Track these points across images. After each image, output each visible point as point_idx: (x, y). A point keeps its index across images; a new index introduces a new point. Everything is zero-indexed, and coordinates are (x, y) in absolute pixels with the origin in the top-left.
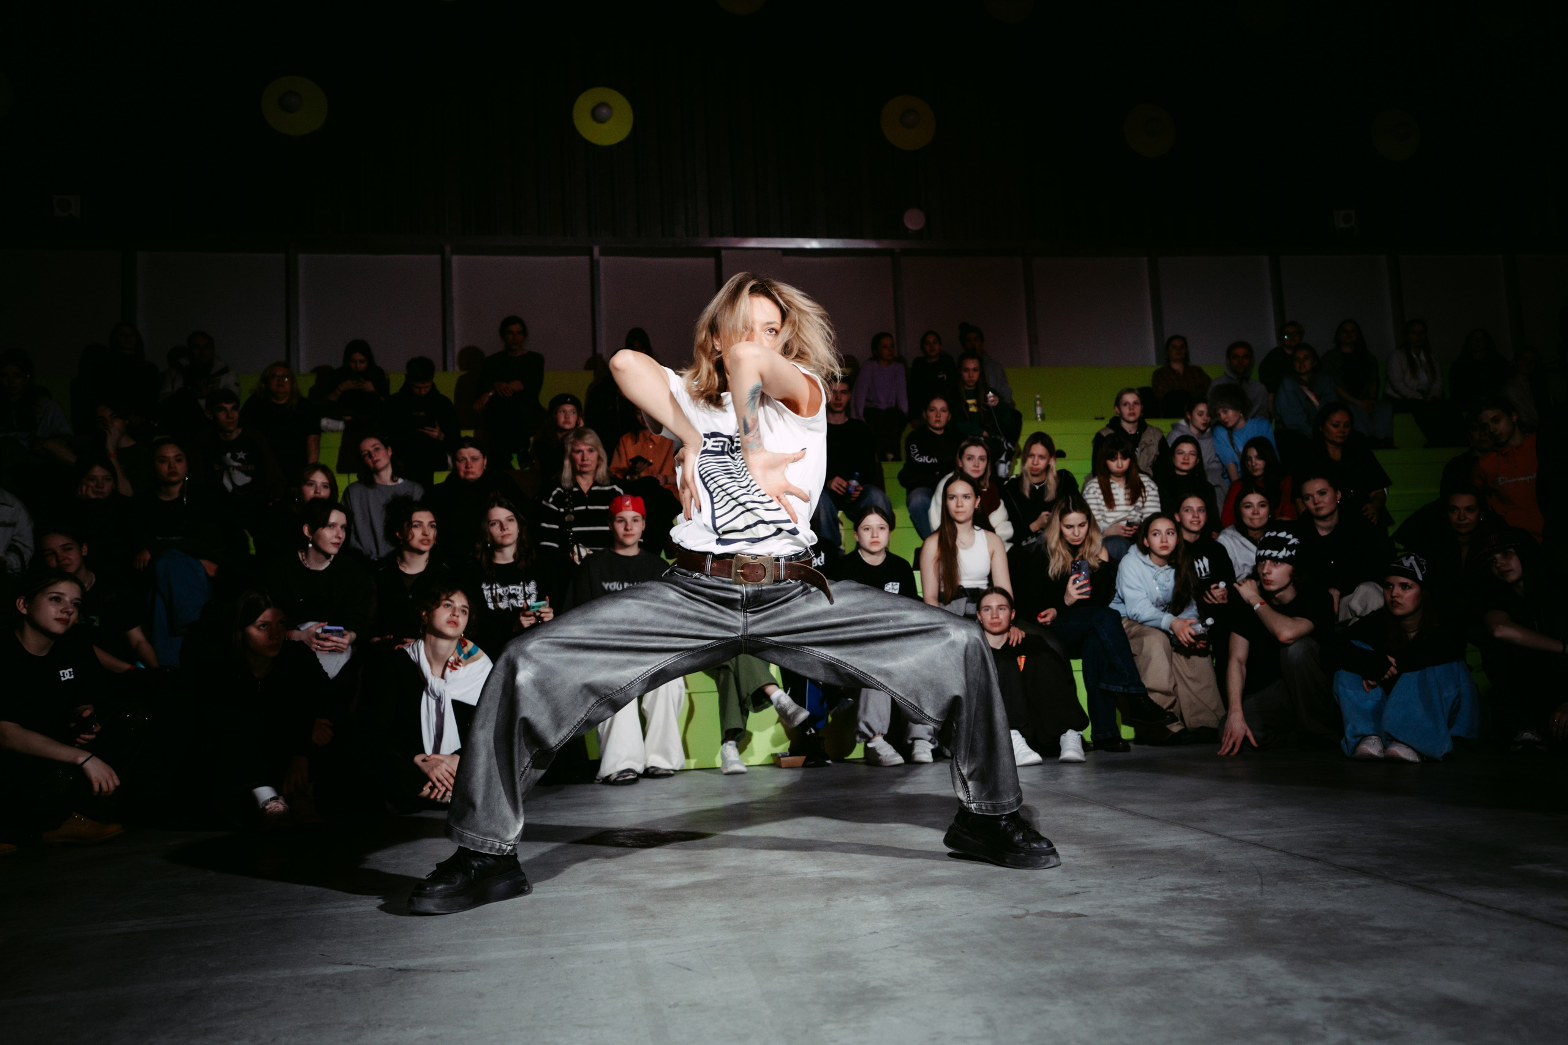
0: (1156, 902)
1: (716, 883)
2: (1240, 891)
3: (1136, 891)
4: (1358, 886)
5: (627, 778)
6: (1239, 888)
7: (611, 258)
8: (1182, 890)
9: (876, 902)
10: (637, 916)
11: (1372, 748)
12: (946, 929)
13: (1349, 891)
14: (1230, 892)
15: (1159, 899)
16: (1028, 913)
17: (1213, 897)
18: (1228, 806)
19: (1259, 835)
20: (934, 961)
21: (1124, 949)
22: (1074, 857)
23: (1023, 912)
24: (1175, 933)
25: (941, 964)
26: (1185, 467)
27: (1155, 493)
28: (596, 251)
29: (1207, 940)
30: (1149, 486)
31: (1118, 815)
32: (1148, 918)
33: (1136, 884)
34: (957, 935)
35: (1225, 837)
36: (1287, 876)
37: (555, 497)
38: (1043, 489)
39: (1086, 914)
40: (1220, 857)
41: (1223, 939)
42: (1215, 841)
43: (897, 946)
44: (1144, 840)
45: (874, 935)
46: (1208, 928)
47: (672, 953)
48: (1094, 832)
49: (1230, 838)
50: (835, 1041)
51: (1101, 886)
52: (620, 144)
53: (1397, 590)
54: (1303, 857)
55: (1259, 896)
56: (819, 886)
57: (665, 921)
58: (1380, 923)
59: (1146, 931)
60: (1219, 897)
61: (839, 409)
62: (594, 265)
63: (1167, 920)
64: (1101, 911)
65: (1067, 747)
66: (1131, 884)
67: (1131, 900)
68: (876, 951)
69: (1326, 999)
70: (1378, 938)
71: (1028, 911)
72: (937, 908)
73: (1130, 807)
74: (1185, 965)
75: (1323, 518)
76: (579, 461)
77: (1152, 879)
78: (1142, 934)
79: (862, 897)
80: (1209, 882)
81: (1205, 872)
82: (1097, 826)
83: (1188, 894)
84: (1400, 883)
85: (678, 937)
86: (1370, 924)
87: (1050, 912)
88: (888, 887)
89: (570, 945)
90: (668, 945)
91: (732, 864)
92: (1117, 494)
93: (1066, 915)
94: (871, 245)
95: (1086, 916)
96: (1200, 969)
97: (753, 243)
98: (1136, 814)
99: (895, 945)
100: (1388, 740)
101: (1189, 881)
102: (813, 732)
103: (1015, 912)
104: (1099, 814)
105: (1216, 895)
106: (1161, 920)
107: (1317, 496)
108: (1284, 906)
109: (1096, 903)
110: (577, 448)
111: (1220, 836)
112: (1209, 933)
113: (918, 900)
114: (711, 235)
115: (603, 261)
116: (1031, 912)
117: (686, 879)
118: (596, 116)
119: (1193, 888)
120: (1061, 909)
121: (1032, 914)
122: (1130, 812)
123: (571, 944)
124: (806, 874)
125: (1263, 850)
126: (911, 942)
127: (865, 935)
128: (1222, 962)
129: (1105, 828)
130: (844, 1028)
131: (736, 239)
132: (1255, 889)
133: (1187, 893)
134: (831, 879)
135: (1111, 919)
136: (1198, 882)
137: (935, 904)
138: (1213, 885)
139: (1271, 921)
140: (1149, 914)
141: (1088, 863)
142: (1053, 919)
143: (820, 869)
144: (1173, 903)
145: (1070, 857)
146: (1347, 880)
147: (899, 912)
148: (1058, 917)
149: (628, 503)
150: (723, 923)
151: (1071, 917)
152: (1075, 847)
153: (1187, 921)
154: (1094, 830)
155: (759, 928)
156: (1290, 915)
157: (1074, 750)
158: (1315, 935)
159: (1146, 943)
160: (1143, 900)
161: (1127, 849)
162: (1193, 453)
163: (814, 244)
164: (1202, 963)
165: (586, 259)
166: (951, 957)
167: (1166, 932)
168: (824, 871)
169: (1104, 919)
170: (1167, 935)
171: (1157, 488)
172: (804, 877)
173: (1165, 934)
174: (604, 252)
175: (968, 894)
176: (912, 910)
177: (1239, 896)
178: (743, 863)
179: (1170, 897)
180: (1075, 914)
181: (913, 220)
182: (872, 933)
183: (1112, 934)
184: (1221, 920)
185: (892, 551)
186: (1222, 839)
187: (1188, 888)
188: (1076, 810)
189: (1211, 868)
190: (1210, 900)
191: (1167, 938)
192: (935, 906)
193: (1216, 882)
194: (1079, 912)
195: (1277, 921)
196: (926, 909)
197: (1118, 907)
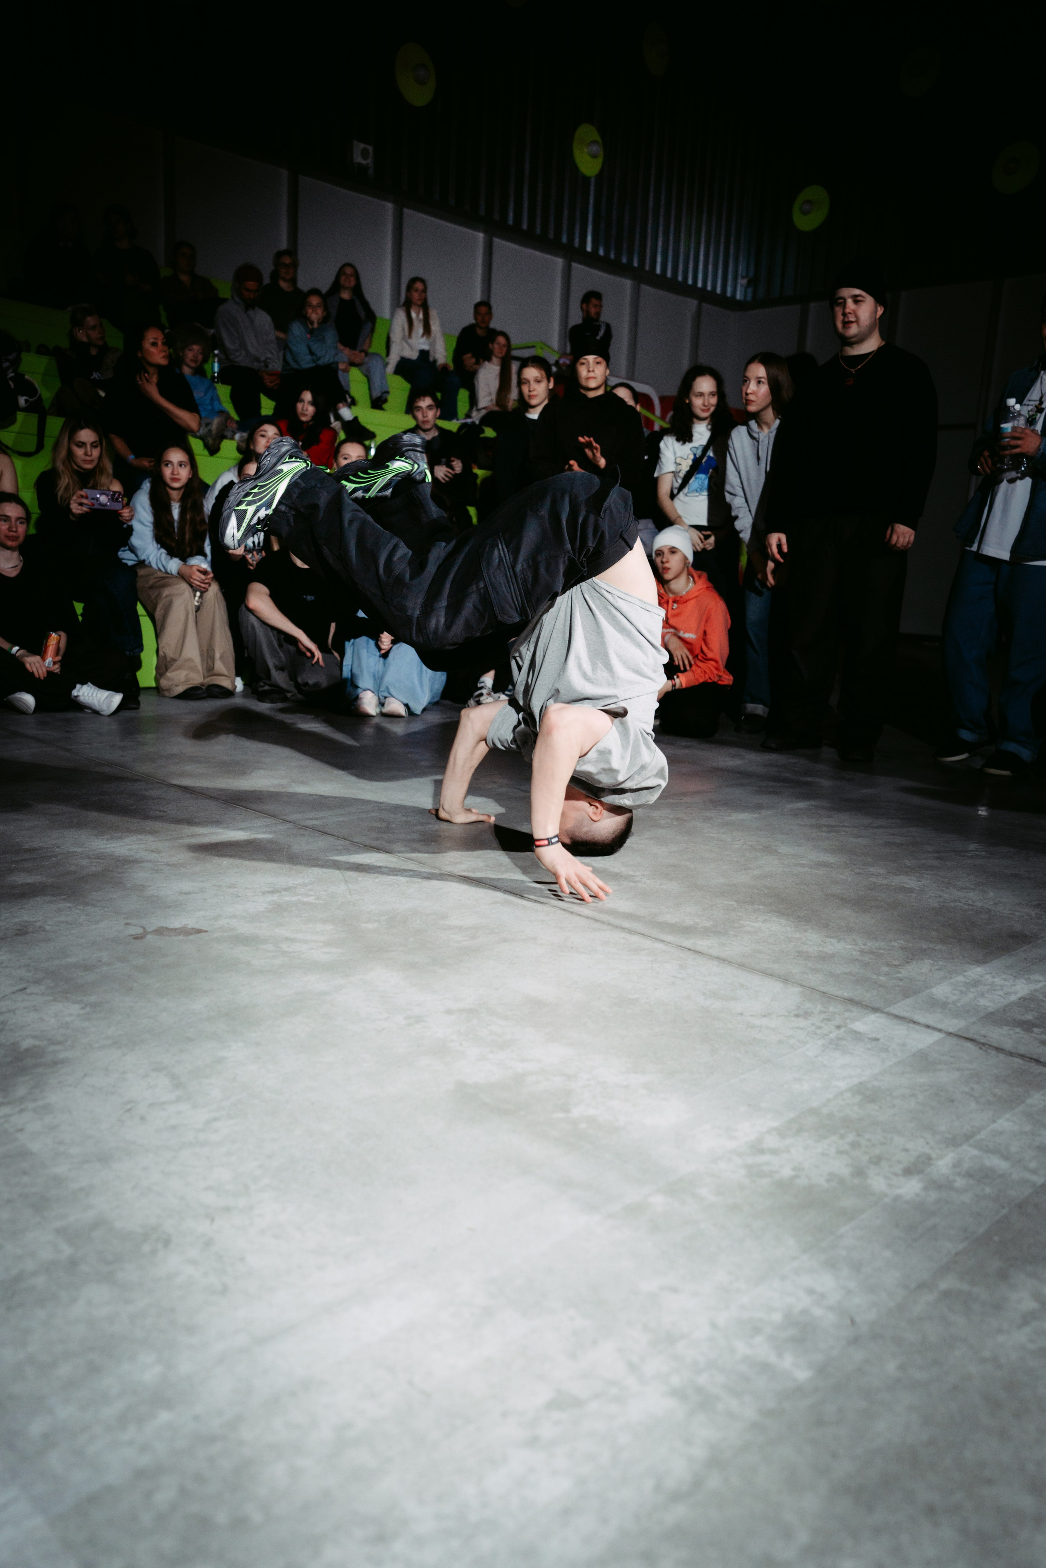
0: (264, 908)
2: (331, 890)
3: (239, 897)
6: (328, 887)
8: (280, 892)
12: (70, 960)
14: (323, 893)
15: (265, 905)
16: (145, 932)
17: (311, 899)
19: (317, 819)
20: (77, 1006)
22: (158, 851)
23: (140, 931)
24: (297, 947)
29: (329, 953)
33: (235, 888)
35: (290, 822)
39: (205, 929)
40: (296, 848)
41: (340, 949)
42: (282, 827)
43: (25, 989)
44: (216, 827)
46: (322, 938)
49: (295, 824)
50: (21, 1130)
51: (202, 890)
54: (367, 846)
55: (349, 896)
58: (455, 921)
59: (270, 947)
64: (217, 924)
66: (230, 887)
67: (240, 908)
69: (449, 1012)
70: (460, 937)
71: (144, 928)
72: (43, 931)
74: (322, 986)
80: (299, 881)
83: (287, 897)
87: (167, 928)
93: (186, 932)
95: (206, 931)
96: (337, 989)
99: (24, 986)
103: (133, 931)
105: (313, 898)
108: (374, 906)
111: (284, 821)
112: (326, 944)
113: (17, 920)
116: (150, 929)
119: (288, 889)
120: (177, 924)
121: (150, 932)
125: (329, 838)
126: (37, 982)
128: (353, 979)
130: (22, 1111)
132: (343, 887)
133: (285, 896)
135: (231, 933)
137: (38, 924)
138: (305, 885)
140: (264, 925)
142: (175, 938)
144: (278, 909)
145: (152, 851)
148: (179, 934)
151: (192, 934)
152: (150, 838)
153: (300, 931)
158: (412, 939)
164: (336, 982)
167: (288, 947)
169: (225, 934)
170: (290, 950)
173: (288, 949)
175: (69, 907)
176: (17, 935)
179: (272, 901)
180: (193, 929)
183: (240, 952)
184: (329, 927)
186: (289, 825)
187: (285, 890)
188: (131, 786)
190: (310, 904)
191: (292, 954)
192: (40, 927)
193: (306, 881)
194: (197, 926)
195: (376, 925)
196: (33, 932)
197: (230, 917)
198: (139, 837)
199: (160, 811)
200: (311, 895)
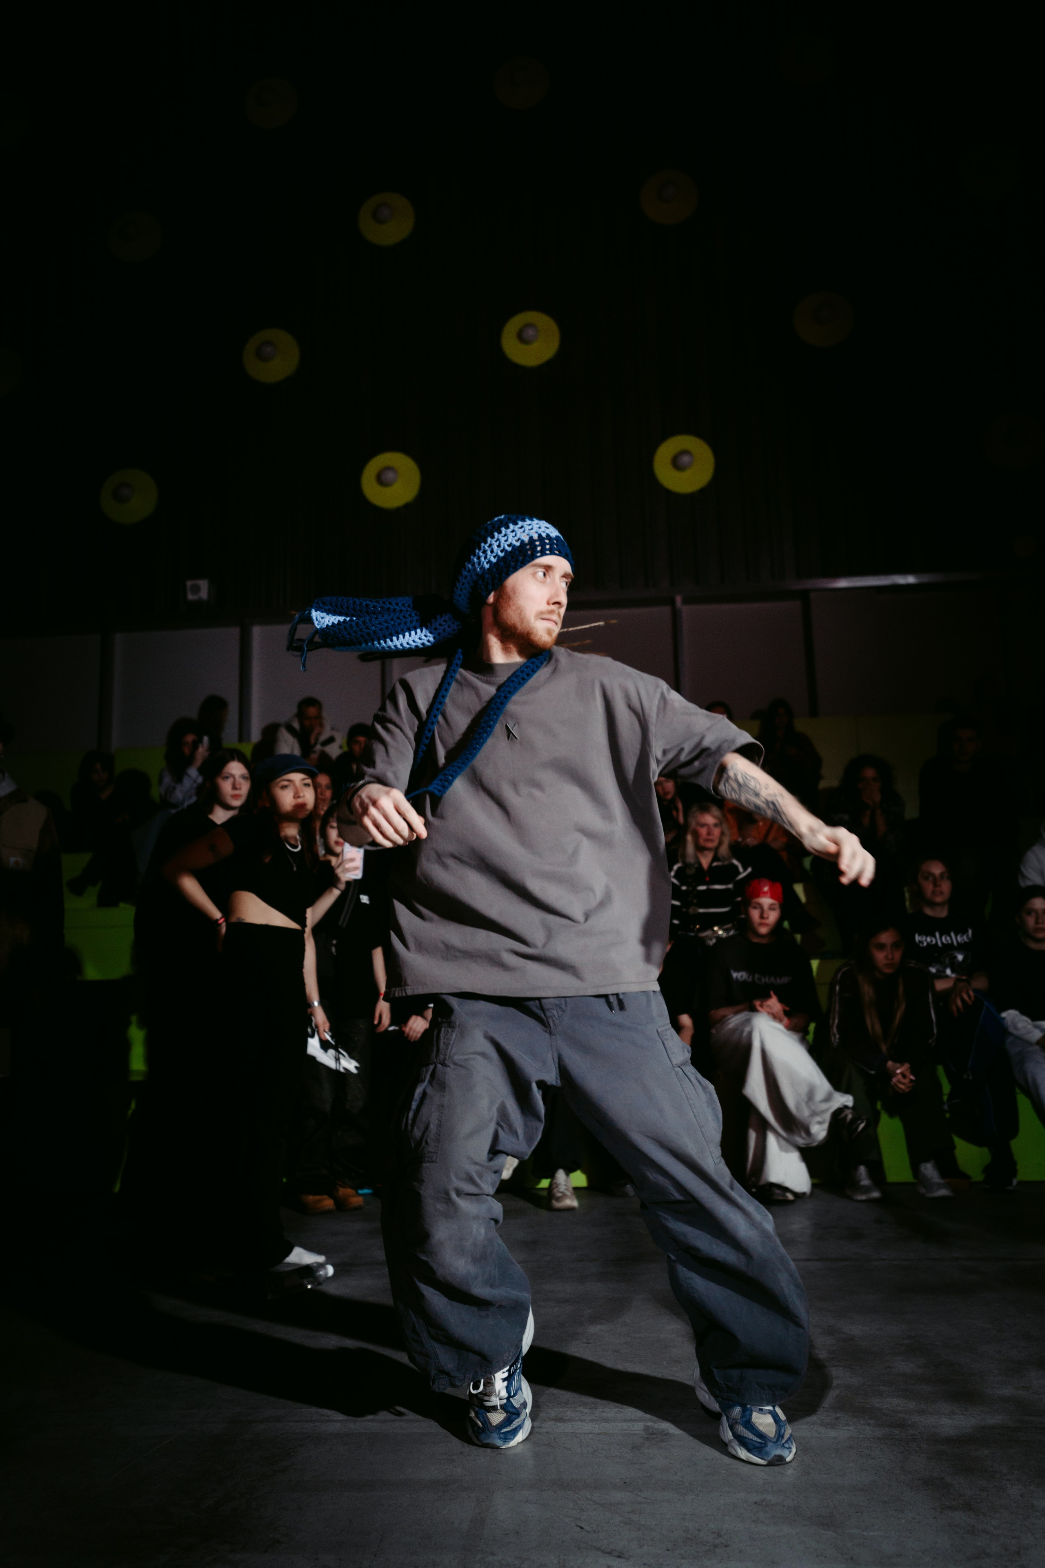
28: (679, 600)
52: (702, 491)
62: (675, 615)
76: (703, 835)
97: (843, 583)
110: (700, 821)
114: (799, 577)
115: (686, 611)
118: (676, 463)
131: (825, 580)
149: (766, 889)
163: (911, 579)
165: (666, 610)
174: (686, 601)
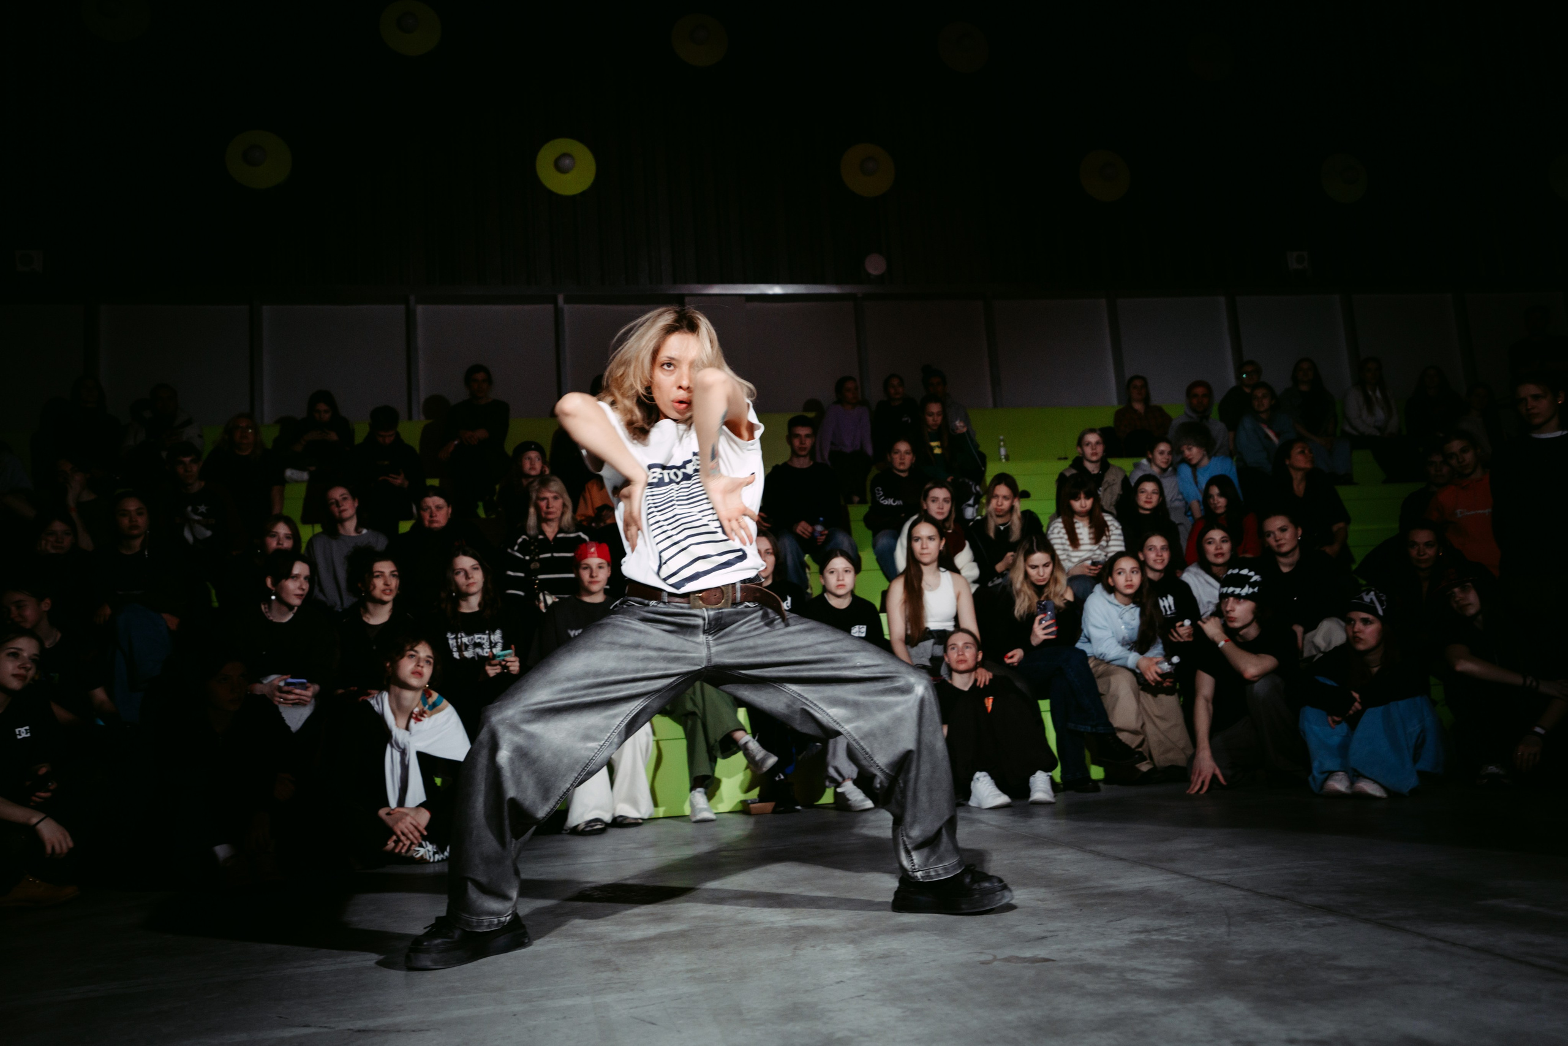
0: (1123, 945)
1: (682, 934)
2: (1207, 931)
3: (1104, 934)
4: (1324, 925)
5: (595, 827)
6: (1206, 929)
7: (577, 306)
8: (1150, 932)
9: (843, 951)
10: (603, 970)
11: (1339, 784)
12: (913, 977)
13: (1314, 930)
14: (1197, 933)
15: (1127, 942)
16: (995, 959)
17: (1181, 939)
18: (1196, 846)
19: (1227, 874)
20: (900, 1010)
21: (1092, 994)
22: (1042, 900)
23: (990, 958)
24: (1142, 976)
25: (908, 1013)
26: (1148, 506)
27: (1119, 532)
28: (561, 299)
29: (1173, 982)
30: (1113, 525)
31: (1087, 856)
32: (1114, 962)
33: (1103, 927)
34: (922, 983)
35: (1193, 877)
36: (1254, 916)
37: (520, 545)
38: (1008, 530)
39: (1054, 959)
40: (1188, 898)
41: (1190, 981)
42: (1182, 881)
43: (863, 995)
44: (1112, 882)
45: (839, 985)
46: (1174, 970)
47: (637, 1007)
48: (1063, 874)
49: (1198, 878)
51: (1068, 929)
52: (583, 194)
53: (1359, 626)
54: (1270, 896)
55: (1226, 937)
56: (786, 935)
57: (630, 974)
58: (1346, 962)
59: (1113, 975)
60: (1189, 938)
61: (804, 453)
62: (558, 313)
63: (1135, 963)
64: (1068, 956)
65: (1037, 789)
66: (1099, 927)
67: (1099, 944)
68: (842, 1000)
69: (1292, 1041)
70: (1344, 977)
71: (995, 956)
72: (904, 956)
73: (1100, 848)
74: (1152, 1009)
75: (1285, 555)
76: (544, 508)
77: (1119, 922)
78: (1109, 978)
79: (829, 946)
80: (1177, 924)
81: (1173, 913)
82: (1066, 868)
83: (1155, 937)
84: (1366, 921)
85: (643, 990)
86: (1335, 963)
87: (1017, 958)
88: (855, 935)
89: (533, 1001)
90: (633, 999)
91: (699, 914)
92: (1081, 534)
93: (1034, 960)
94: (833, 290)
95: (1053, 960)
96: (1167, 1013)
97: (717, 290)
98: (1104, 855)
99: (861, 994)
100: (1354, 775)
101: (1157, 923)
102: (782, 777)
103: (983, 958)
104: (1069, 856)
105: (1184, 937)
106: (1128, 963)
107: (1278, 533)
108: (1250, 947)
109: (1064, 947)
110: (542, 496)
111: (1189, 876)
112: (1176, 975)
113: (886, 948)
114: (675, 282)
115: (567, 308)
116: (998, 957)
117: (653, 930)
118: (559, 166)
119: (1160, 930)
120: (1028, 954)
121: (1000, 960)
122: (1098, 854)
123: (535, 999)
124: (772, 923)
125: (1230, 890)
126: (877, 991)
127: (831, 985)
128: (1189, 1005)
129: (1074, 871)
131: (700, 286)
132: (1223, 929)
133: (1154, 935)
134: (798, 927)
135: (1078, 963)
136: (1166, 924)
137: (902, 951)
138: (1181, 926)
139: (1237, 962)
140: (1117, 958)
141: (1055, 906)
142: (1020, 965)
143: (788, 918)
144: (1140, 945)
145: (1038, 900)
146: (1313, 919)
147: (866, 960)
148: (1026, 962)
149: (593, 550)
150: (689, 975)
151: (1039, 962)
152: (1043, 890)
153: (1153, 964)
154: (1064, 872)
155: (725, 979)
156: (1257, 956)
157: (1045, 792)
158: (1281, 976)
159: (1113, 987)
160: (1110, 943)
161: (1095, 891)
162: (1156, 491)
163: (777, 290)
164: (1169, 1007)
165: (550, 307)
166: (917, 1006)
167: (1133, 976)
168: (791, 920)
169: (1072, 963)
170: (1134, 978)
171: (1120, 527)
172: (772, 926)
173: (1131, 978)
174: (568, 300)
175: (936, 940)
176: (880, 958)
177: (1206, 937)
178: (710, 913)
179: (1137, 939)
180: (1041, 958)
181: (875, 265)
182: (838, 983)
183: (1077, 978)
184: (1188, 962)
185: (858, 593)
186: (1191, 880)
187: (1155, 930)
188: (1046, 852)
189: (1178, 909)
190: (1177, 942)
191: (1133, 982)
192: (903, 953)
193: (1184, 924)
194: (1047, 957)
195: (1244, 962)
196: (893, 956)
197: (1085, 950)
198: (1033, 889)
199: (1063, 870)
200: (1183, 935)
